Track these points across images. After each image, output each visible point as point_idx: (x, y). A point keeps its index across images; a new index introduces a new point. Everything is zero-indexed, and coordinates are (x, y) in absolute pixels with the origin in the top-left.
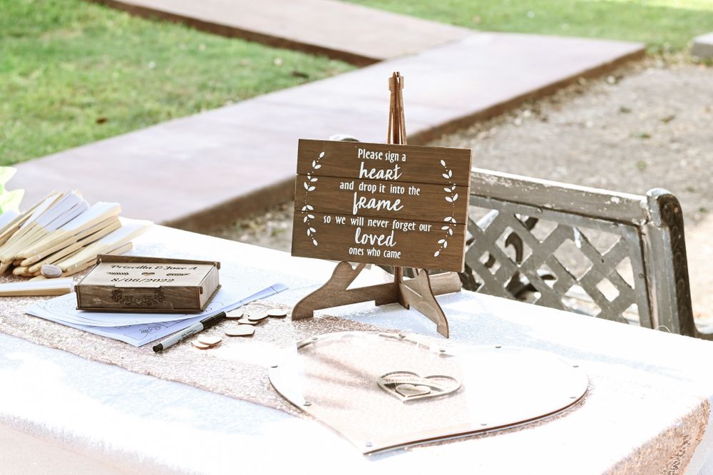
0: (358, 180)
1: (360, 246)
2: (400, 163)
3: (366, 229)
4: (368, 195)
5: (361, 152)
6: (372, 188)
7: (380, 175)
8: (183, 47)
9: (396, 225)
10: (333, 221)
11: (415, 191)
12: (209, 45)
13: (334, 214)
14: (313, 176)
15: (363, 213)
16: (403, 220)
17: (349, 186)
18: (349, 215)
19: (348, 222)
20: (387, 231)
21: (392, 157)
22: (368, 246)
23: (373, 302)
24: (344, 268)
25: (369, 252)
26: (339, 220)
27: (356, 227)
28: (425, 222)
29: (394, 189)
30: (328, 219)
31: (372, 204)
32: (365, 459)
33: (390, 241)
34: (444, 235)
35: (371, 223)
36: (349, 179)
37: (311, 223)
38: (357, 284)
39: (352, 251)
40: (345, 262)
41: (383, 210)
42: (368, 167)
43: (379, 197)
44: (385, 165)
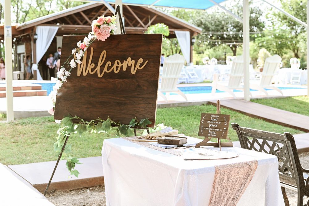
0: (210, 121)
1: (210, 134)
2: (218, 117)
3: (211, 131)
4: (212, 124)
5: (212, 115)
6: (213, 122)
7: (214, 120)
8: (260, 125)
9: (216, 130)
10: (206, 129)
11: (220, 123)
12: (267, 125)
13: (206, 128)
14: (203, 120)
15: (211, 127)
16: (217, 129)
17: (209, 122)
18: (208, 128)
19: (208, 129)
20: (214, 131)
21: (217, 116)
22: (211, 134)
23: (213, 146)
24: (207, 138)
25: (211, 135)
26: (207, 129)
27: (209, 130)
28: (221, 129)
29: (216, 123)
30: (205, 129)
31: (212, 126)
32: (184, 160)
33: (215, 133)
34: (224, 132)
35: (212, 129)
36: (209, 121)
37: (202, 129)
38: (209, 142)
39: (208, 135)
40: (207, 137)
41: (214, 127)
42: (212, 118)
43: (214, 124)
44: (215, 118)
